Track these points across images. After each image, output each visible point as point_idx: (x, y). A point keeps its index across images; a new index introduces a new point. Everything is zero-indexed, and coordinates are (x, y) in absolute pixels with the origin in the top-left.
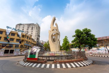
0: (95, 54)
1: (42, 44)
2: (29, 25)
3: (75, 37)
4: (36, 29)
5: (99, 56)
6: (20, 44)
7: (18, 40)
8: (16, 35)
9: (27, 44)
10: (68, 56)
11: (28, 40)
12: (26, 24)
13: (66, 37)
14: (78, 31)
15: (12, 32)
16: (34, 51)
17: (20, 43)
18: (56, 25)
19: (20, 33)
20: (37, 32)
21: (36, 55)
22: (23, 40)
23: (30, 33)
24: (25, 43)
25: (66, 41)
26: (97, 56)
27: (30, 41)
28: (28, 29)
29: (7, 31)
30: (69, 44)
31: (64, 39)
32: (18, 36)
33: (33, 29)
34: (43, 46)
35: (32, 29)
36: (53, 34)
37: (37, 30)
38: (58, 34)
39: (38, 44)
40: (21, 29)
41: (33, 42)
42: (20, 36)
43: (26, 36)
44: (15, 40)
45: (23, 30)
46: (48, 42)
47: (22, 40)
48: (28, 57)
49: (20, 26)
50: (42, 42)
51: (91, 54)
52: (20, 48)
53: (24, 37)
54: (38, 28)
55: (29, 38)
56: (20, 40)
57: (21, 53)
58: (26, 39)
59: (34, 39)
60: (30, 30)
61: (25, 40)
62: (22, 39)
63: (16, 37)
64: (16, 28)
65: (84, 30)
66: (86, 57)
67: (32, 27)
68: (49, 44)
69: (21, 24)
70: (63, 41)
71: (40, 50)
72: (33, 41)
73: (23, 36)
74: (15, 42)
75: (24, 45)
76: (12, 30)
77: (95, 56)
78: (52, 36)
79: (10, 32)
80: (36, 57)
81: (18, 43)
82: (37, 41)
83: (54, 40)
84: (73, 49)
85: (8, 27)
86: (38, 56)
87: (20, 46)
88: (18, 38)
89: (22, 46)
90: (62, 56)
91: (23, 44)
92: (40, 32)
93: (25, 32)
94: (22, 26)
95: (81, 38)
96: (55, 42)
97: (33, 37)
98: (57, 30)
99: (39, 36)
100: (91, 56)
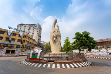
0: (96, 56)
1: (43, 44)
2: (31, 25)
3: (75, 39)
4: (37, 29)
5: (100, 58)
6: (21, 45)
7: (19, 40)
8: (17, 36)
9: (28, 44)
10: (67, 57)
11: (29, 41)
12: (28, 25)
13: (67, 38)
14: (78, 34)
15: (14, 33)
16: (36, 52)
17: (22, 43)
18: (58, 26)
19: (21, 34)
20: (38, 33)
21: (38, 56)
22: (25, 41)
23: (31, 34)
24: (27, 43)
25: (68, 42)
26: (98, 58)
27: (31, 41)
28: (29, 30)
29: (8, 31)
30: (70, 45)
31: (65, 41)
32: (20, 36)
33: (35, 29)
34: (44, 46)
35: (33, 30)
36: (55, 36)
37: (38, 31)
38: (59, 36)
39: (39, 45)
40: (22, 29)
41: (34, 43)
42: (22, 36)
43: (27, 36)
44: (16, 41)
45: (25, 30)
46: (49, 43)
47: (23, 41)
48: (31, 57)
49: (22, 26)
50: (43, 43)
51: (92, 56)
52: (21, 49)
53: (25, 38)
54: (40, 28)
55: (30, 39)
56: (21, 40)
57: (22, 54)
58: (27, 39)
59: (35, 39)
60: (31, 31)
61: (26, 41)
62: (23, 39)
63: (17, 37)
64: (17, 28)
65: (84, 33)
66: (85, 59)
67: (33, 27)
68: (50, 45)
69: (22, 25)
70: (65, 43)
71: (41, 51)
72: (34, 41)
73: (25, 36)
74: (16, 43)
75: (25, 46)
76: (14, 31)
77: (95, 58)
78: (53, 37)
79: (11, 32)
80: (38, 57)
81: (19, 43)
82: (38, 42)
83: (55, 42)
84: (75, 50)
85: (10, 28)
86: (40, 57)
87: (21, 46)
88: (19, 38)
89: (23, 47)
90: (62, 57)
91: (24, 44)
92: (41, 32)
93: (27, 32)
94: (23, 27)
95: (80, 41)
96: (56, 44)
97: (34, 38)
98: (58, 31)
99: (40, 37)
100: (92, 57)
